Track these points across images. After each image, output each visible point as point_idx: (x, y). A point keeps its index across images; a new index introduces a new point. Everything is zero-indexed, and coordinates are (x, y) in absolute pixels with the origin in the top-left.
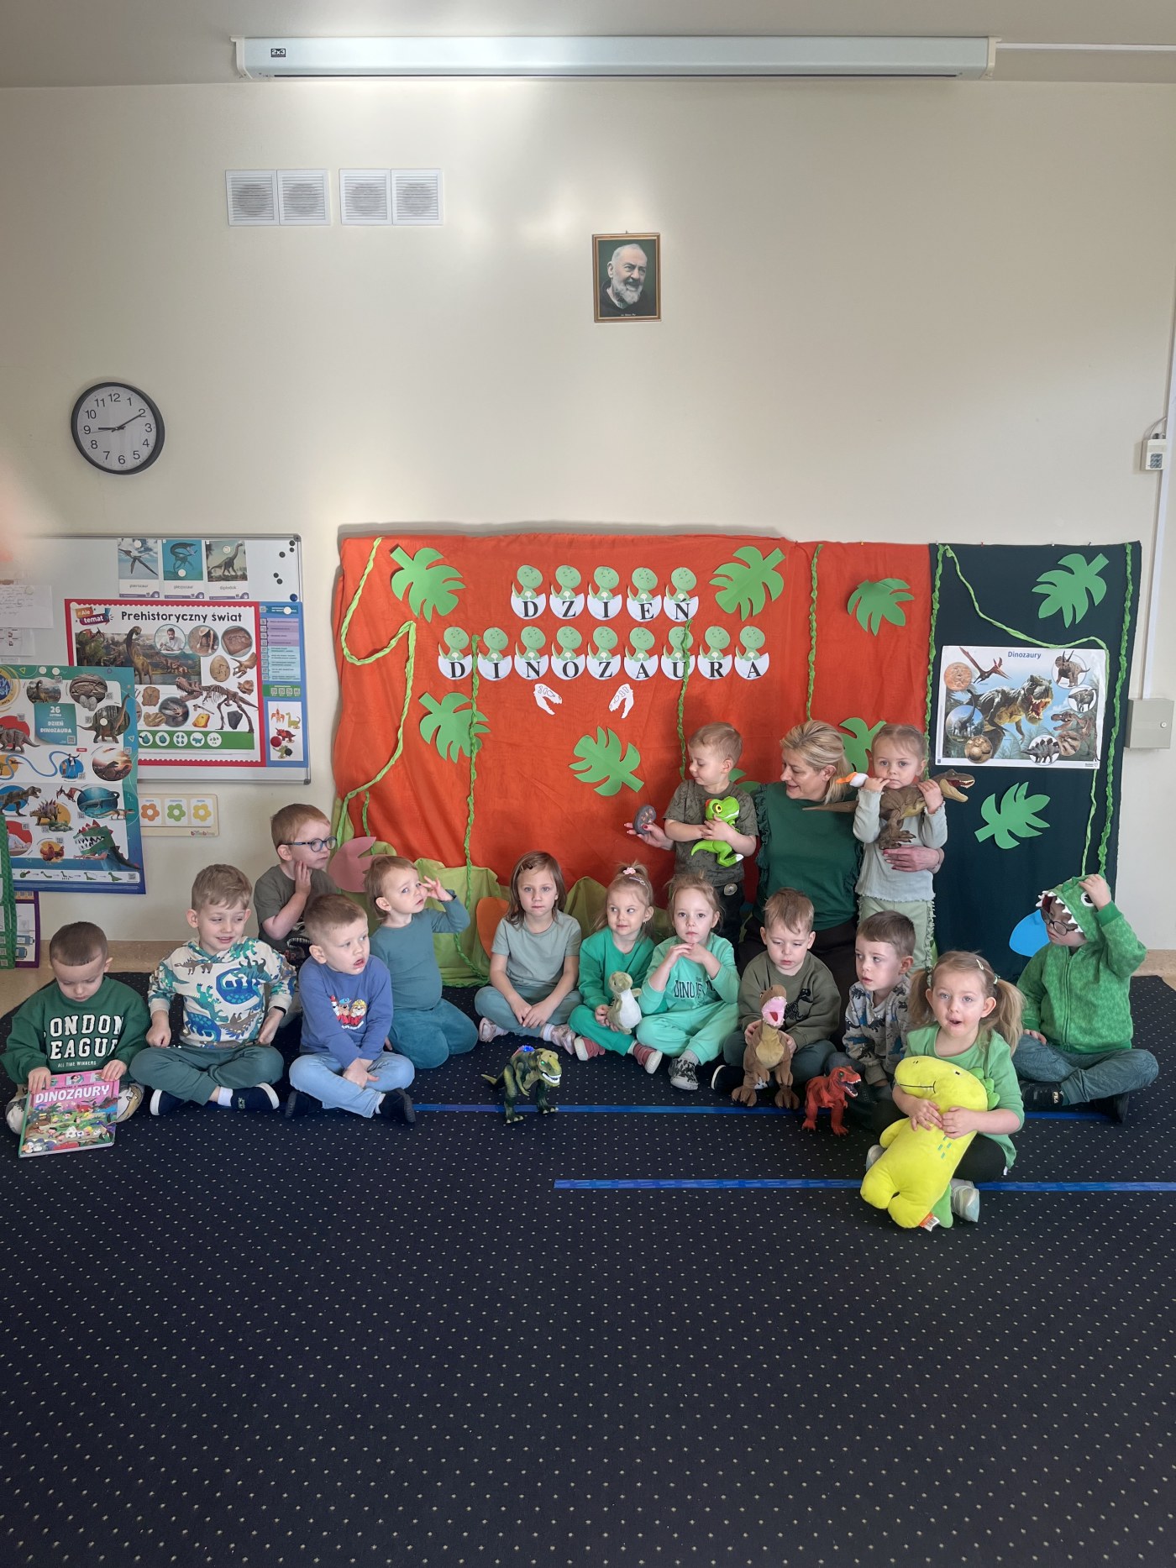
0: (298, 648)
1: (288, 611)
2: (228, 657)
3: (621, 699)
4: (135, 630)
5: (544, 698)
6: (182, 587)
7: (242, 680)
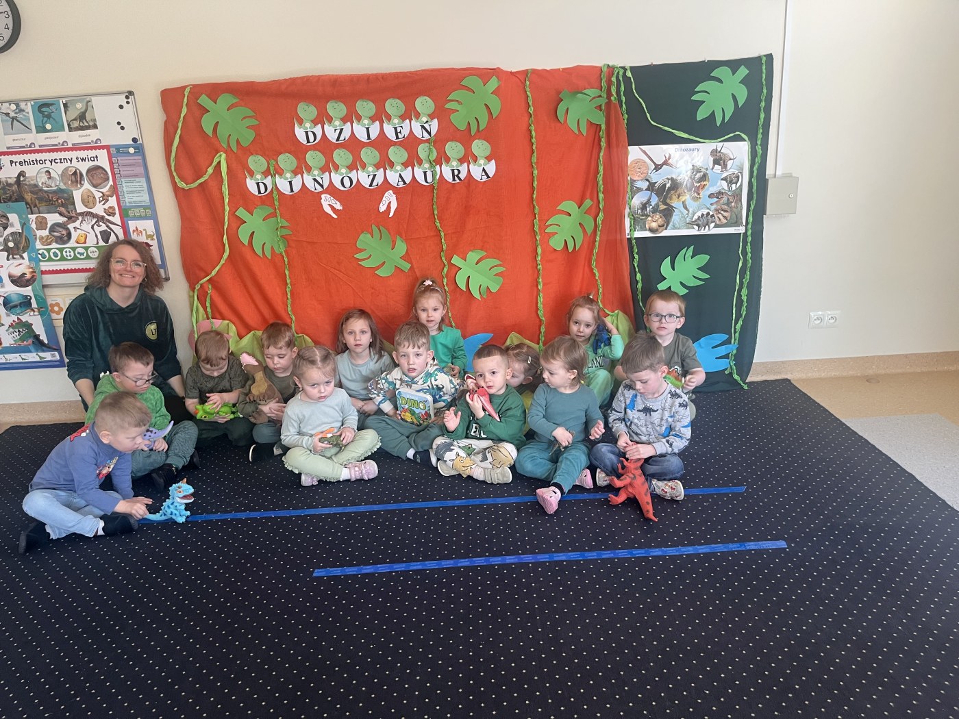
0: (144, 179)
1: (132, 150)
2: (93, 189)
3: (387, 202)
4: (22, 174)
5: (329, 205)
6: (51, 138)
7: (106, 206)
